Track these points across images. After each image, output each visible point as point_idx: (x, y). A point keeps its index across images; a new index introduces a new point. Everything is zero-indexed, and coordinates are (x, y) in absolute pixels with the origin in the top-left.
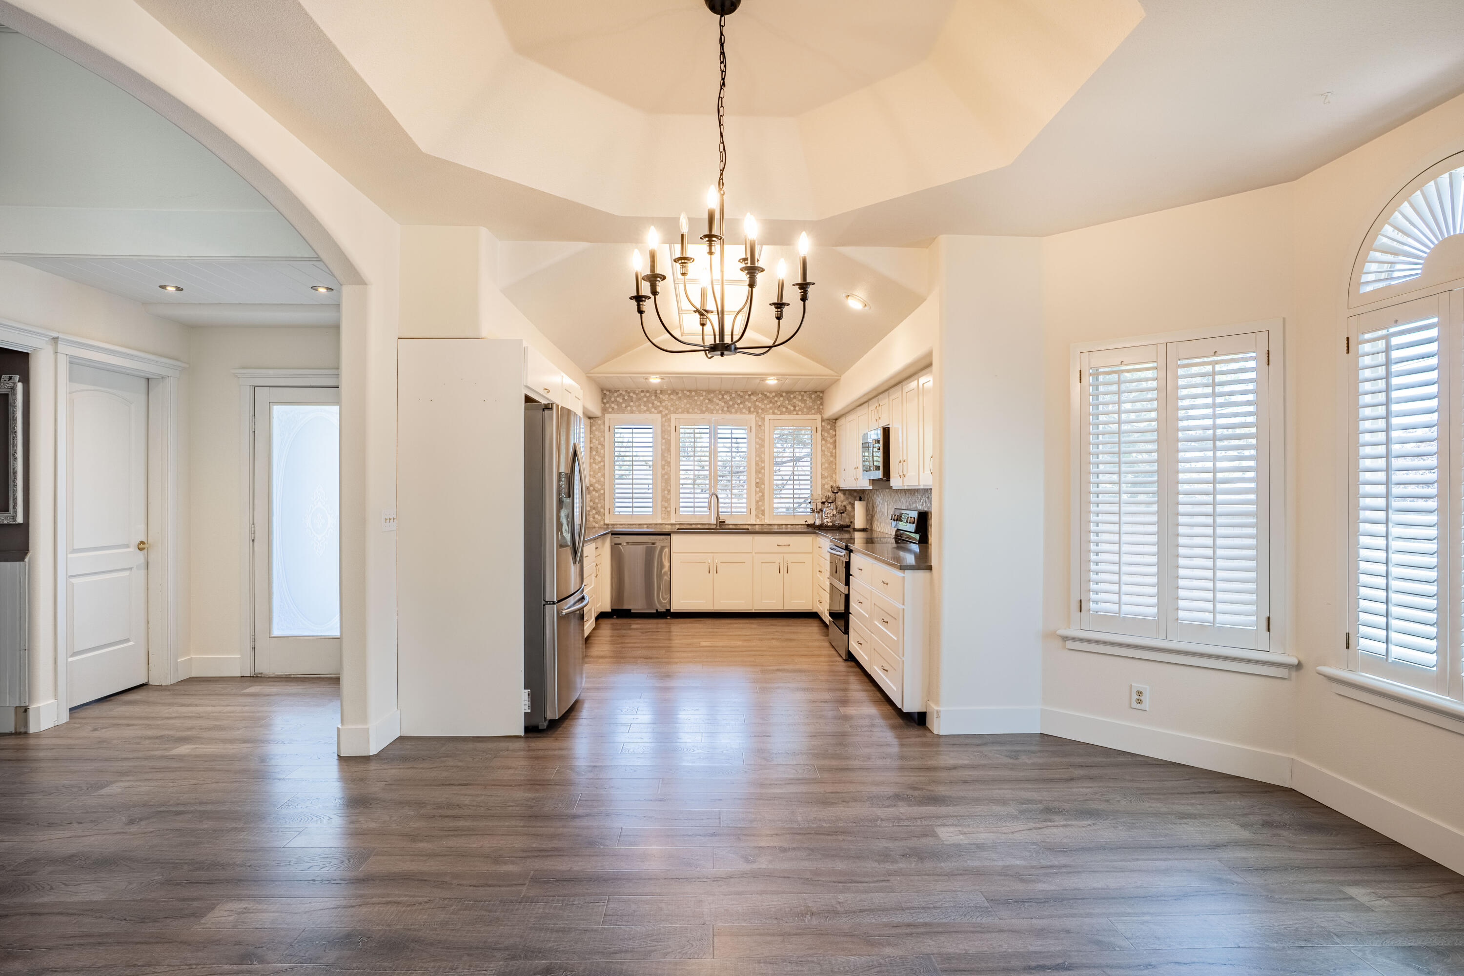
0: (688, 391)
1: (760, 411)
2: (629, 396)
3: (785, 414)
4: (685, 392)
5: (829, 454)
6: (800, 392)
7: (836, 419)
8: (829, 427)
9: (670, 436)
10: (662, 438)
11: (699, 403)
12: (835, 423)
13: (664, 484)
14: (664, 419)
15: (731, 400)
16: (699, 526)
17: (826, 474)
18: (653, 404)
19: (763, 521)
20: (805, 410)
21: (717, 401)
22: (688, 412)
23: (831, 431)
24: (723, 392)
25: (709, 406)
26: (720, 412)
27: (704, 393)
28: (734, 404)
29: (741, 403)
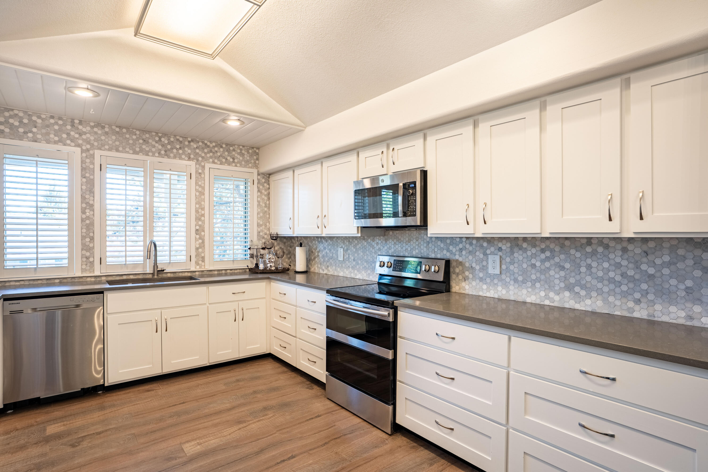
0: (117, 127)
1: (200, 159)
2: (30, 120)
3: (224, 165)
4: (114, 127)
5: (264, 205)
6: (239, 146)
7: (270, 174)
8: (263, 181)
9: (93, 175)
10: (82, 176)
11: (131, 142)
12: (269, 177)
13: (84, 231)
14: (84, 155)
15: (169, 143)
16: (132, 277)
17: (261, 223)
18: (68, 134)
19: (203, 267)
20: (243, 163)
21: (154, 143)
22: (117, 150)
23: (265, 185)
24: (160, 135)
25: (144, 147)
26: (157, 154)
27: (138, 132)
28: (172, 149)
29: (180, 148)
